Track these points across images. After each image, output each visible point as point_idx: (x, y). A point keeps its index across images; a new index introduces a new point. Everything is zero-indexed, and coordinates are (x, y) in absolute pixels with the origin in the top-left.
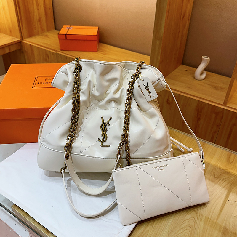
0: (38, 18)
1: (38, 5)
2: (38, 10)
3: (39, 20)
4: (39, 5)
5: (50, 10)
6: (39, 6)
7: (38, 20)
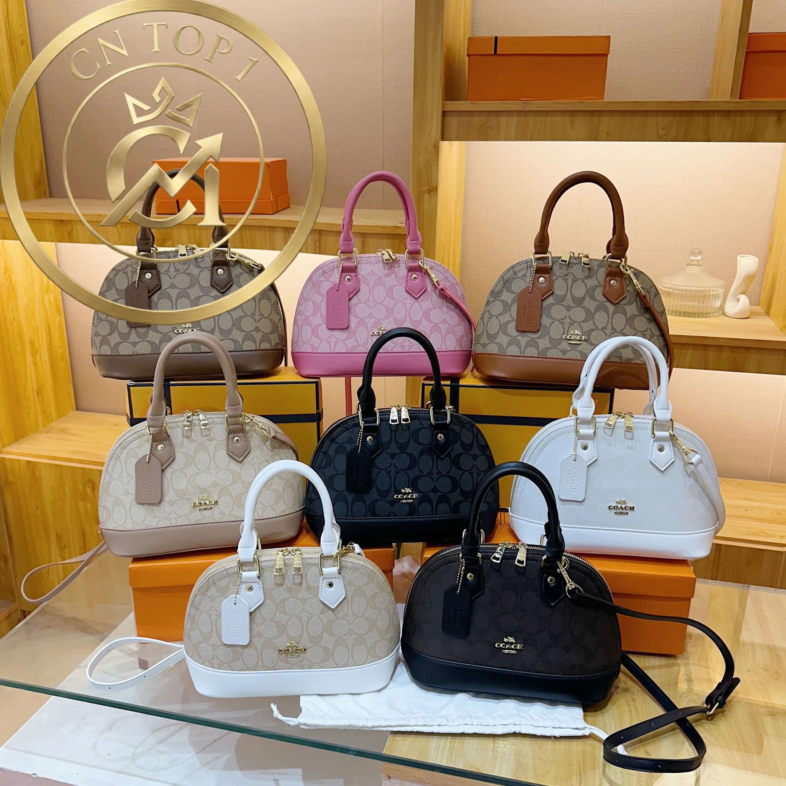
0: (35, 387)
1: (35, 353)
2: (35, 365)
3: (39, 393)
4: (37, 352)
5: (64, 361)
6: (38, 354)
7: (35, 393)
